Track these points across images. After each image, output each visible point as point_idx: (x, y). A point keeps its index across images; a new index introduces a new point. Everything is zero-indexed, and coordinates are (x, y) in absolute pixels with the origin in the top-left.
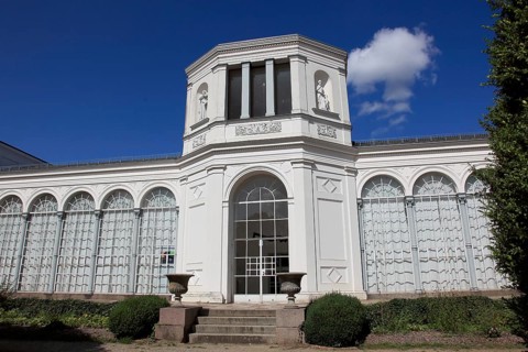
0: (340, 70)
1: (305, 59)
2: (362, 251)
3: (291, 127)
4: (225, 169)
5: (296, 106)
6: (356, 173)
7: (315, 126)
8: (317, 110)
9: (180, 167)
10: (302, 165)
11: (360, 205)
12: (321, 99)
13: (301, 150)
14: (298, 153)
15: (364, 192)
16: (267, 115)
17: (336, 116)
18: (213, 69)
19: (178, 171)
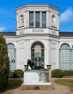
0: (58, 14)
1: (50, 12)
2: (60, 60)
3: (46, 31)
4: (30, 40)
5: (47, 25)
6: (59, 42)
7: (51, 30)
8: (52, 27)
9: (16, 38)
10: (48, 41)
11: (60, 50)
12: (53, 23)
13: (48, 37)
14: (47, 38)
15: (61, 47)
16: (40, 27)
17: (56, 28)
18: (25, 12)
19: (15, 39)
